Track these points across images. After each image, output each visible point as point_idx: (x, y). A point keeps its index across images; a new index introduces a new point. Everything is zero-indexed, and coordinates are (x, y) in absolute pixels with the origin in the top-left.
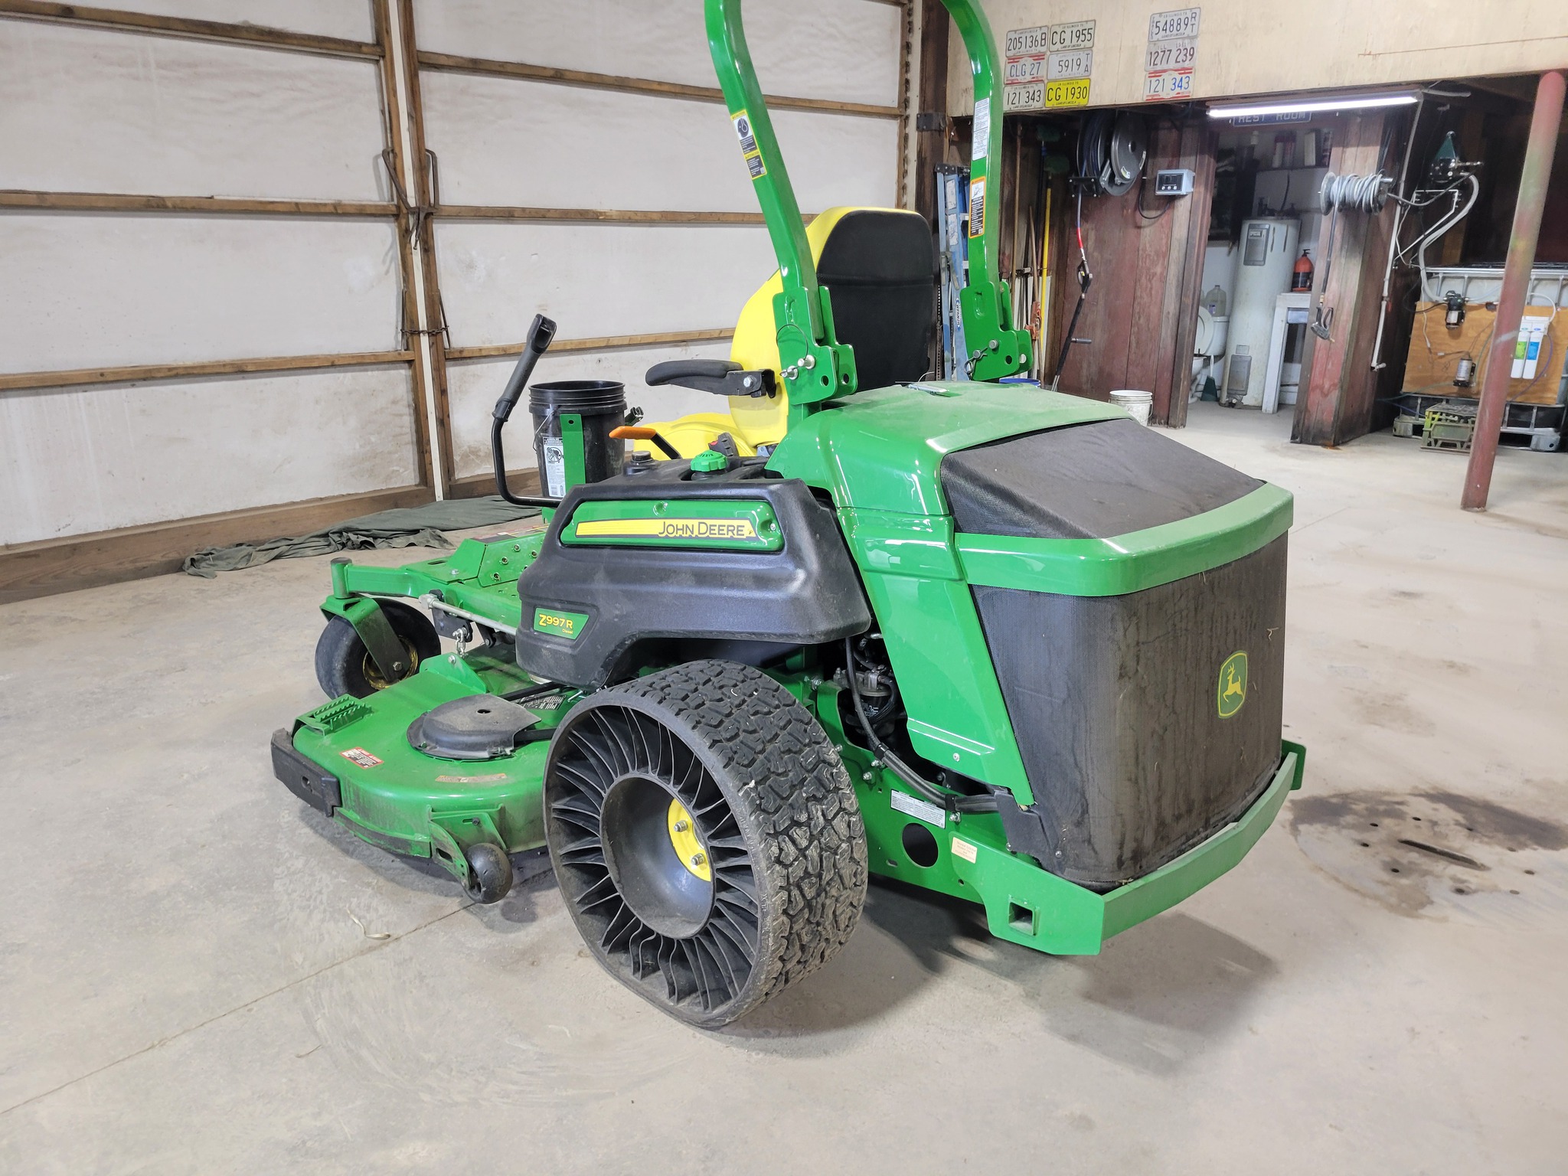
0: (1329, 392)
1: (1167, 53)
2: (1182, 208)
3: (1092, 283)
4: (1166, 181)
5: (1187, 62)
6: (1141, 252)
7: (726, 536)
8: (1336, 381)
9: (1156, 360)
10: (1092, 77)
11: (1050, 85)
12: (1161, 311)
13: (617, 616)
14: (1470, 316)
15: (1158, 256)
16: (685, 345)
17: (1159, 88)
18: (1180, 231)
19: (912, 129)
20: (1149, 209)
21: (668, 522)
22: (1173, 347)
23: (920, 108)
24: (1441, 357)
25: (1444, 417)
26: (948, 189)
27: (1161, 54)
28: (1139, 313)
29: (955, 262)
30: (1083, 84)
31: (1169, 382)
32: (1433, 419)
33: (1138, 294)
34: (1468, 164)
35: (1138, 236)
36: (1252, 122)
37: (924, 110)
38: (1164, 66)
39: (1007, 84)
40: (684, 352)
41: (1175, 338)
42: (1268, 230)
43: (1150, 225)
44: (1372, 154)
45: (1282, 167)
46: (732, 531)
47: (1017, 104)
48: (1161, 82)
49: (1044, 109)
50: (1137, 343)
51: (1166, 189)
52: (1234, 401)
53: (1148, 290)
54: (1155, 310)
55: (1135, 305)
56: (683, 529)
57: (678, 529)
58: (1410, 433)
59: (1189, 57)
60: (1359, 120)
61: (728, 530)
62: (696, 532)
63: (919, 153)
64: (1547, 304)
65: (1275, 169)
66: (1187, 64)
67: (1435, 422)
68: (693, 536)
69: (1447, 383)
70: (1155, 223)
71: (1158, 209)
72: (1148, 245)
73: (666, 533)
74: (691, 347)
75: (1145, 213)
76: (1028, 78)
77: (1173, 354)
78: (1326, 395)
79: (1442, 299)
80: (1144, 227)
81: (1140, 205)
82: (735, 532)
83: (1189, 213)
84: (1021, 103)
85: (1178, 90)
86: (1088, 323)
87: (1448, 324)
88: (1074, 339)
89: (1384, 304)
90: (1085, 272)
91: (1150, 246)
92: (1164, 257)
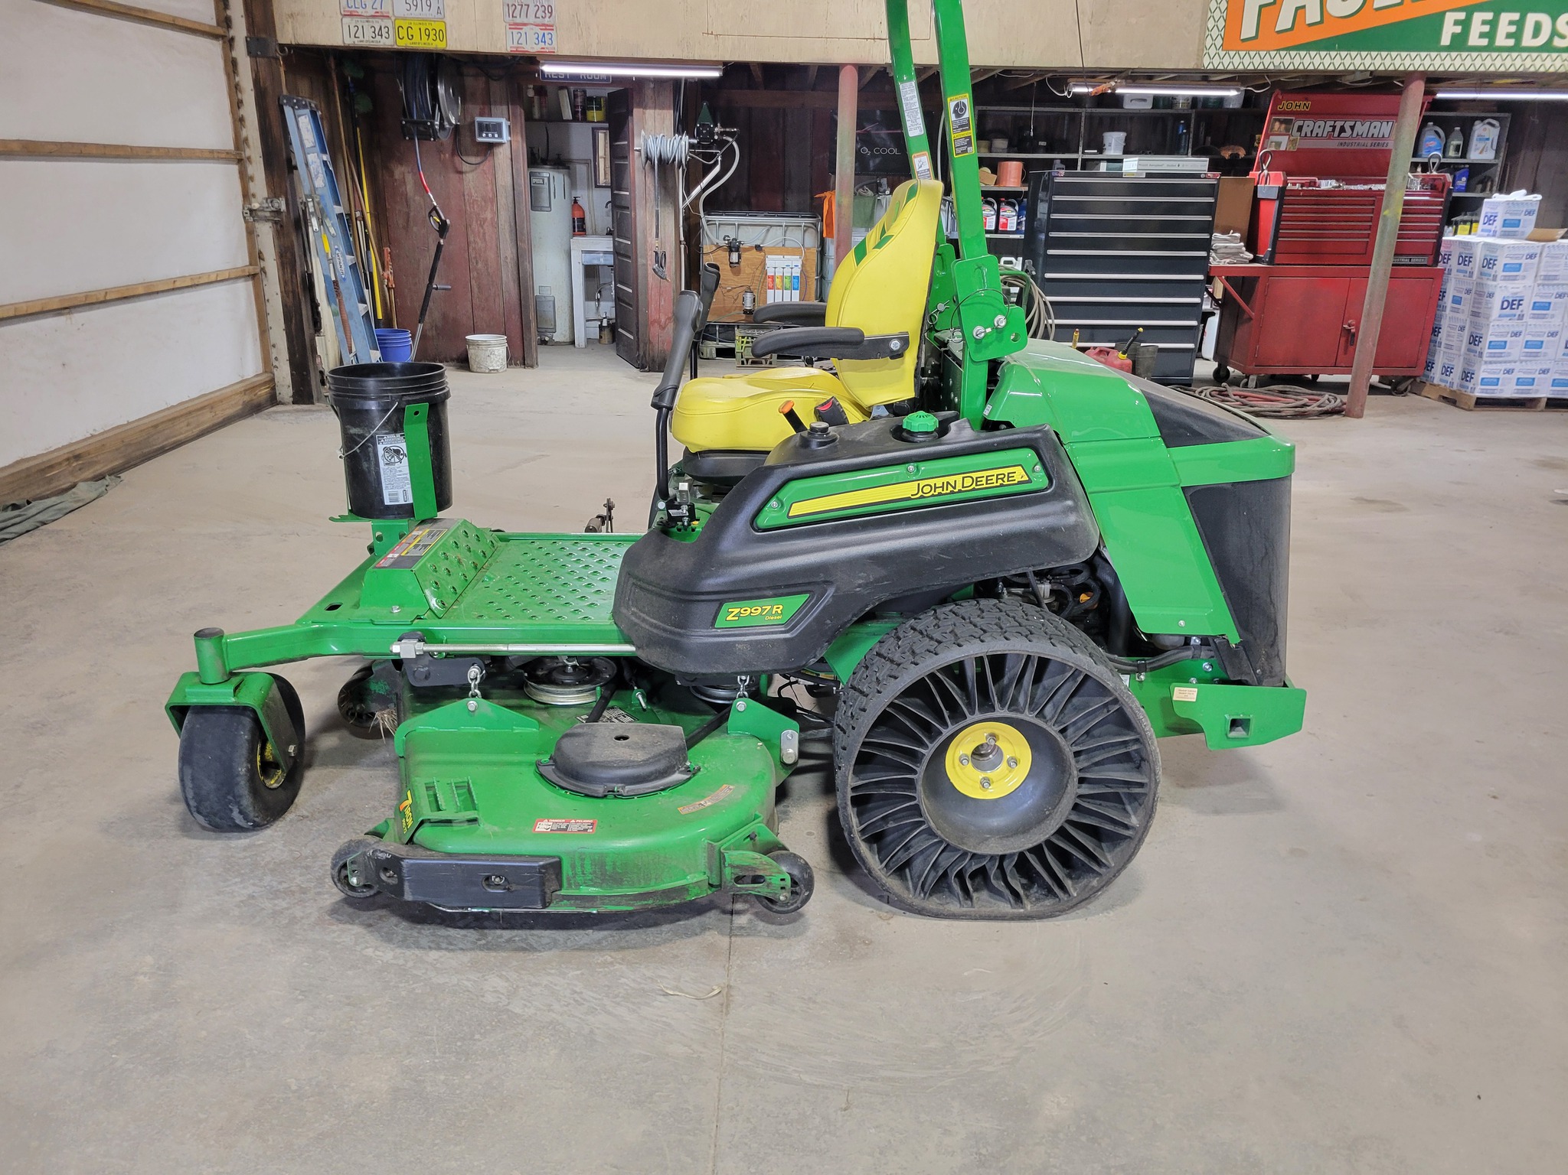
0: (666, 325)
1: (525, 8)
2: (502, 155)
3: (450, 230)
4: (485, 128)
5: (547, 19)
6: (467, 197)
7: (995, 485)
8: (670, 315)
9: (501, 303)
10: (448, 20)
11: (398, 22)
12: (498, 256)
13: (860, 586)
14: (744, 255)
15: (485, 202)
16: (69, 313)
17: (523, 40)
18: (504, 178)
19: (240, 52)
20: (467, 155)
21: (922, 483)
22: (517, 291)
23: (248, 30)
24: (729, 291)
25: (750, 340)
26: (300, 125)
27: (519, 7)
28: (475, 258)
29: (326, 206)
30: (438, 26)
31: (519, 324)
32: (743, 342)
33: (471, 239)
34: (728, 130)
35: (461, 180)
36: (558, 79)
37: (254, 33)
38: (523, 20)
39: (346, 15)
40: (69, 321)
41: (517, 282)
42: (549, 178)
43: (472, 171)
44: (668, 117)
45: (541, 120)
46: (1002, 479)
47: (361, 38)
48: (524, 35)
49: (396, 47)
50: (479, 288)
51: (487, 136)
52: (547, 339)
53: (481, 235)
54: (491, 255)
55: (470, 250)
56: (943, 487)
57: (935, 488)
58: (715, 355)
59: (548, 15)
60: (652, 86)
61: (997, 479)
62: (959, 487)
63: (256, 82)
64: (796, 246)
65: (536, 120)
66: (547, 21)
67: (744, 345)
68: (956, 490)
69: (737, 311)
70: (476, 169)
71: (477, 155)
72: (473, 191)
73: (920, 493)
74: (75, 315)
75: (464, 158)
76: (372, 12)
77: (518, 297)
78: (664, 328)
79: (722, 243)
80: (466, 172)
81: (458, 150)
82: (1006, 479)
83: (509, 161)
84: (366, 38)
85: (542, 45)
86: (421, 268)
87: (731, 263)
88: (435, 286)
89: (682, 246)
90: (440, 217)
91: (476, 192)
92: (492, 203)
